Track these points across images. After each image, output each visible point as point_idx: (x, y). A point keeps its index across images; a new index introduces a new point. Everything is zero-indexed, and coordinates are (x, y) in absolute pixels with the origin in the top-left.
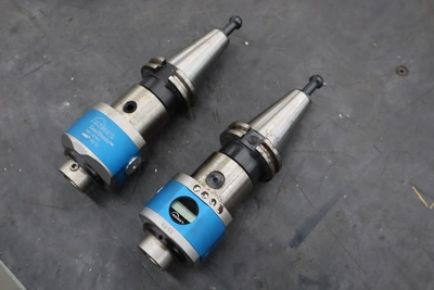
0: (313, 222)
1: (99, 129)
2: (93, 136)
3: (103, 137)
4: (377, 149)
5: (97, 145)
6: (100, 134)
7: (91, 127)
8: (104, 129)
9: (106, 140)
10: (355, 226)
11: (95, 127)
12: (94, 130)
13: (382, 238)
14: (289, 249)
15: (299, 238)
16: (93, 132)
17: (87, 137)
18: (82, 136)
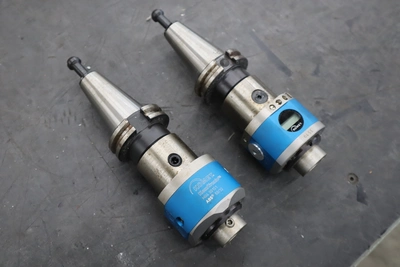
0: (272, 57)
1: (205, 186)
2: (211, 191)
3: (213, 183)
5: (221, 190)
6: (210, 184)
7: (201, 193)
8: (204, 181)
9: (216, 180)
10: (277, 31)
11: (201, 189)
12: (204, 190)
13: (287, 17)
14: (292, 77)
15: (284, 68)
16: (207, 192)
17: (211, 198)
18: (210, 203)
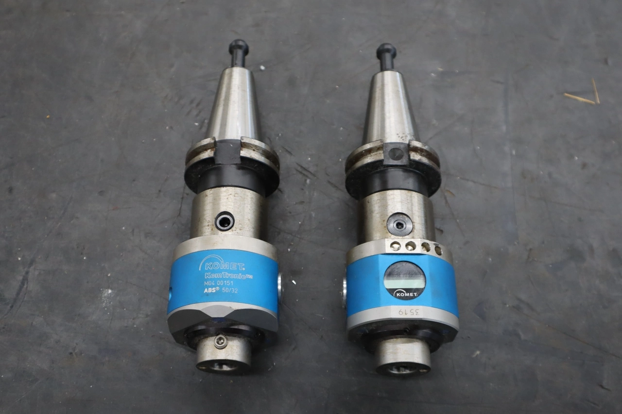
1: (220, 271)
2: (221, 283)
3: (234, 276)
4: (498, 82)
5: (235, 291)
6: (227, 275)
7: (207, 276)
9: (240, 276)
11: (213, 272)
12: (215, 276)
13: (584, 166)
14: (511, 249)
16: (215, 280)
17: (214, 290)
18: (207, 294)
